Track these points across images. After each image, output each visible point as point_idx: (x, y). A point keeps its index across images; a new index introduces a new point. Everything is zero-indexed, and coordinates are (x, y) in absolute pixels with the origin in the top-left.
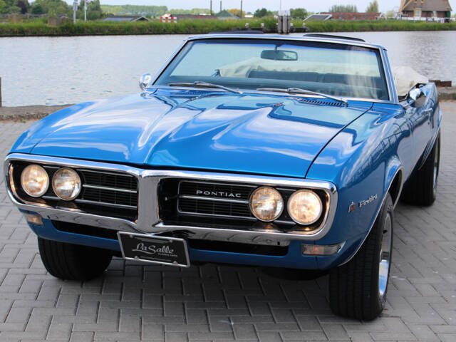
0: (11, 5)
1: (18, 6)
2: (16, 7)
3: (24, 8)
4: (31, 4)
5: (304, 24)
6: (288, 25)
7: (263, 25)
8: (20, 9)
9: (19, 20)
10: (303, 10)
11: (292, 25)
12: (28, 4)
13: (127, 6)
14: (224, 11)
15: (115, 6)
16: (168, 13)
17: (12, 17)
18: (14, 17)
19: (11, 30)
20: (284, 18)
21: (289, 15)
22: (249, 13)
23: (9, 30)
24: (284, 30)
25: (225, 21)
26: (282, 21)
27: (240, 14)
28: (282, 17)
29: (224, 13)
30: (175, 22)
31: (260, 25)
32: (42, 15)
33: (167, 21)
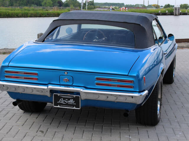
0: (55, 3)
1: (58, 3)
2: (57, 4)
3: (61, 4)
4: (63, 3)
5: (186, 11)
6: (179, 12)
7: (167, 11)
8: (59, 5)
9: (57, 10)
10: (187, 4)
11: (181, 11)
12: (62, 2)
13: (106, 3)
14: (150, 5)
15: (101, 3)
16: (125, 6)
17: (54, 8)
18: (56, 8)
19: (54, 14)
20: (177, 8)
21: (179, 7)
22: (162, 6)
23: (53, 14)
24: (177, 14)
25: (150, 10)
26: (176, 10)
27: (157, 7)
28: (176, 8)
29: (150, 6)
30: (127, 10)
31: (166, 12)
32: (68, 7)
33: (123, 10)
